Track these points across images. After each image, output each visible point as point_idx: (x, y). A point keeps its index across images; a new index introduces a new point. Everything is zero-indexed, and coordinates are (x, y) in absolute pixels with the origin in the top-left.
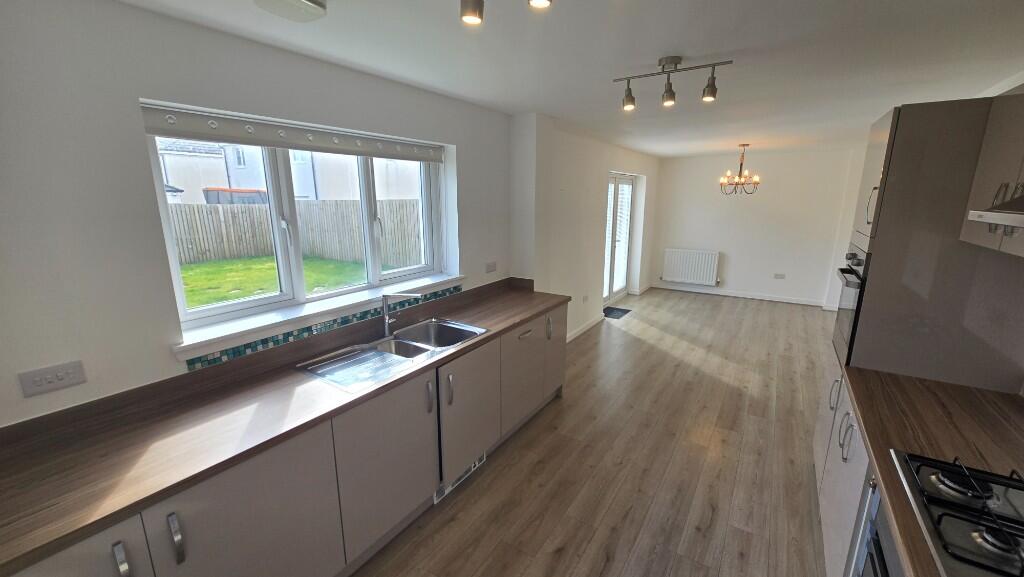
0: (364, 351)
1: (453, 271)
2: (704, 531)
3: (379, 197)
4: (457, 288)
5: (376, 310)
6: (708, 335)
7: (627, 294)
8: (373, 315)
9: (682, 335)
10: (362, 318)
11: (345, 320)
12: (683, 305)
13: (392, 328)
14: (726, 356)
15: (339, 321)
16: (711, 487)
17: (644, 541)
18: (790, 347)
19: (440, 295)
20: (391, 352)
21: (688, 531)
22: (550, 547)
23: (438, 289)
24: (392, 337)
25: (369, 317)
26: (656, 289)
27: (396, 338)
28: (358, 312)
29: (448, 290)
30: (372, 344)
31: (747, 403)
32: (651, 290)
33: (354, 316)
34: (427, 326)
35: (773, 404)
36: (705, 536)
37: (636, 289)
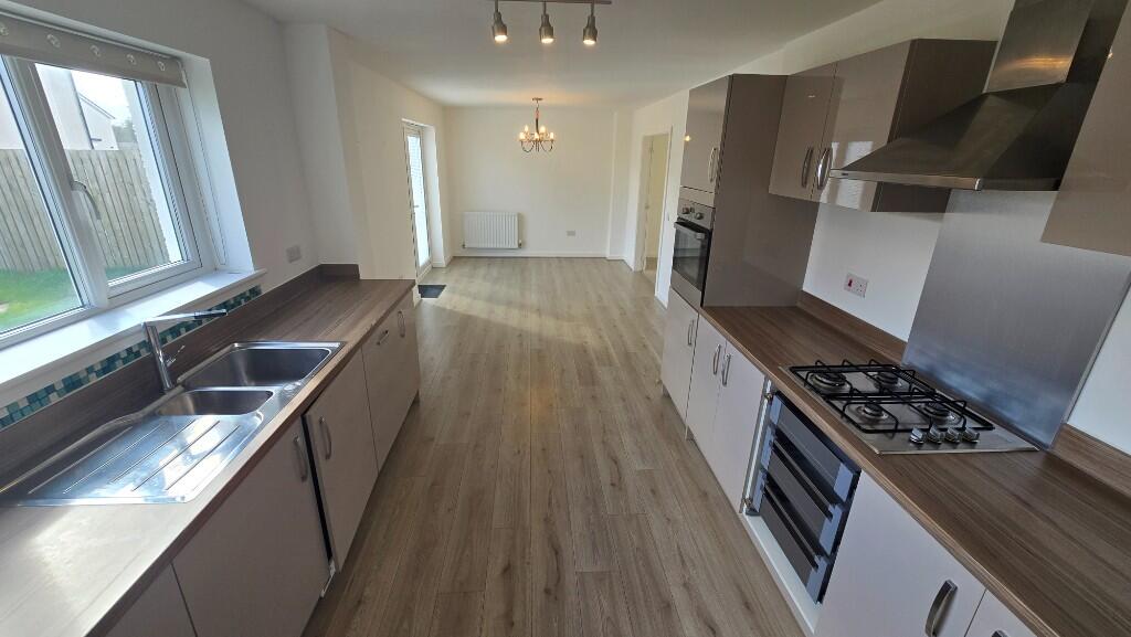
0: (135, 426)
1: (241, 264)
2: (618, 484)
3: (67, 146)
4: (255, 291)
5: (129, 350)
6: (533, 298)
7: (433, 268)
8: (125, 360)
9: (509, 304)
10: (105, 370)
11: (72, 383)
12: (494, 272)
13: (174, 372)
14: (557, 316)
15: (60, 386)
16: (603, 442)
17: (577, 518)
18: (600, 298)
19: (233, 306)
20: (186, 413)
21: (607, 490)
22: (495, 570)
23: (229, 297)
24: (180, 388)
25: (120, 366)
26: (462, 258)
27: (187, 387)
28: (96, 360)
29: (242, 296)
30: (148, 409)
31: (593, 356)
32: (455, 260)
33: (90, 370)
34: (229, 357)
35: (612, 351)
36: (620, 489)
37: (442, 260)
